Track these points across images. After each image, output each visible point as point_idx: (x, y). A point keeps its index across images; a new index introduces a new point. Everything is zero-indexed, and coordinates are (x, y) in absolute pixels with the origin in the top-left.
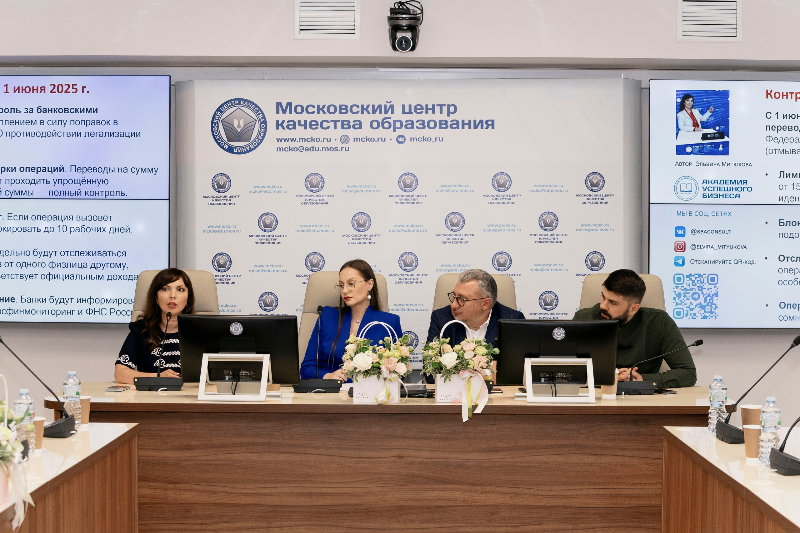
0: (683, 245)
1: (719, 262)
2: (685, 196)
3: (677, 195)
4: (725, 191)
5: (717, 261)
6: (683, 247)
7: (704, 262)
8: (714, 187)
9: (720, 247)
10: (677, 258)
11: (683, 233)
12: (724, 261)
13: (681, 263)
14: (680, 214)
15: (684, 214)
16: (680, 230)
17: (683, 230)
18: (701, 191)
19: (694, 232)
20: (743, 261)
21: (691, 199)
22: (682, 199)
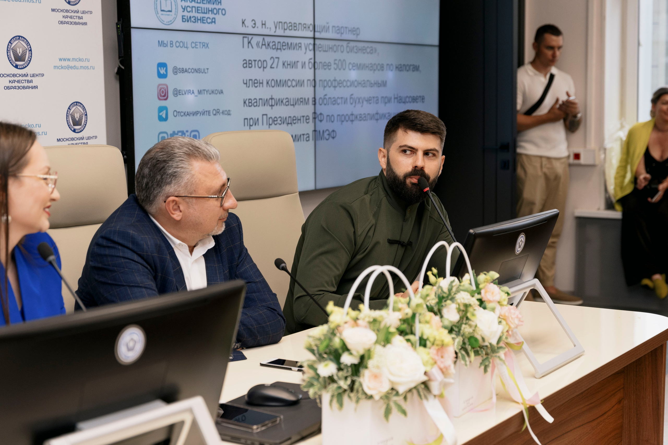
0: (165, 90)
1: (199, 114)
2: (167, 18)
3: (158, 15)
4: (202, 13)
5: (198, 113)
6: (165, 93)
7: (186, 114)
8: (192, 7)
9: (200, 92)
10: (161, 109)
11: (165, 73)
12: (204, 112)
13: (164, 116)
14: (162, 44)
15: (165, 45)
16: (162, 68)
17: (165, 68)
18: (180, 13)
19: (176, 71)
20: (221, 111)
21: (171, 23)
22: (162, 22)
